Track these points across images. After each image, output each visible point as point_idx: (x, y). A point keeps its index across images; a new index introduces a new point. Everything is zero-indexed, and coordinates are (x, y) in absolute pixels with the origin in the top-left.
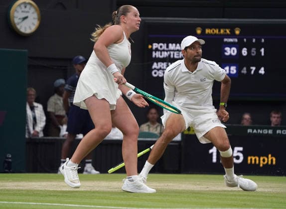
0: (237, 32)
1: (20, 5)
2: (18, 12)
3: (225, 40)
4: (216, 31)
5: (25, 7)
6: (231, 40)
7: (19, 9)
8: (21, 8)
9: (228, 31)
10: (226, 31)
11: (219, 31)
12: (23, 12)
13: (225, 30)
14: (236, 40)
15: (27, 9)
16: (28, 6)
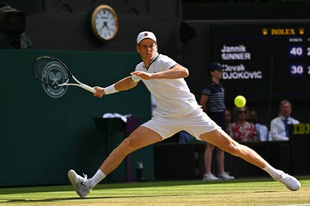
0: (302, 32)
1: (99, 12)
2: (98, 18)
3: (291, 40)
4: (281, 32)
5: (104, 13)
6: (296, 40)
7: (99, 16)
8: (101, 14)
9: (293, 32)
10: (290, 32)
11: (285, 31)
12: (102, 18)
13: (289, 30)
14: (301, 40)
15: (105, 15)
16: (107, 12)
